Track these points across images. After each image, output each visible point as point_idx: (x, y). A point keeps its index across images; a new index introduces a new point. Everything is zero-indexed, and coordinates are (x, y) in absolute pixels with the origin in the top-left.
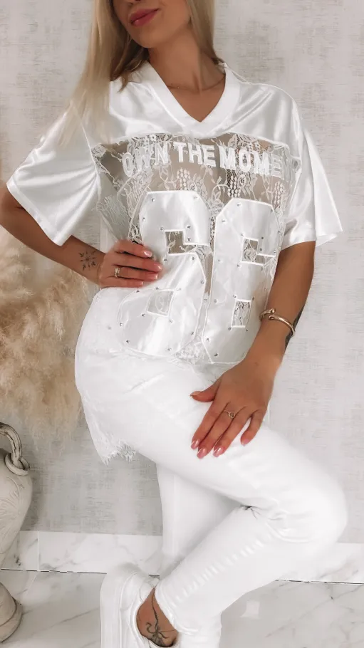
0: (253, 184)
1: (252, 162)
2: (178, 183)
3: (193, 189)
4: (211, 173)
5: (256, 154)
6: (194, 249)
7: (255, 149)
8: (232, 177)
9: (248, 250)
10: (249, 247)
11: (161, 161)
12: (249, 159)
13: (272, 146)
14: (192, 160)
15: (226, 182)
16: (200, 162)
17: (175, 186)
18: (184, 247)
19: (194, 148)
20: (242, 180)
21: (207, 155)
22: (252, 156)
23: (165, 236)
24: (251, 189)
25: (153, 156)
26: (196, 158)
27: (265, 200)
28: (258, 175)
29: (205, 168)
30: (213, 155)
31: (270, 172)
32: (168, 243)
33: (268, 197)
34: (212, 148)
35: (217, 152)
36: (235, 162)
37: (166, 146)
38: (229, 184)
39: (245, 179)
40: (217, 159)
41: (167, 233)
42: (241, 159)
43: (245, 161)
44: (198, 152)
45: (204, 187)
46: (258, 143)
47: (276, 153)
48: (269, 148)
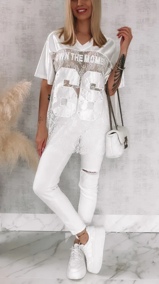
0: (94, 66)
1: (95, 60)
2: (70, 66)
3: (74, 68)
4: (81, 64)
5: (96, 57)
6: (72, 86)
7: (96, 56)
8: (88, 65)
9: (92, 87)
10: (92, 85)
11: (66, 58)
12: (94, 59)
13: (102, 55)
14: (75, 60)
15: (86, 66)
16: (78, 60)
17: (69, 67)
18: (69, 85)
19: (77, 56)
20: (91, 66)
21: (80, 58)
22: (95, 58)
23: (63, 81)
24: (93, 68)
25: (65, 56)
26: (77, 59)
27: (98, 71)
28: (96, 64)
29: (79, 63)
30: (82, 58)
31: (100, 63)
32: (64, 83)
33: (99, 71)
34: (82, 56)
35: (84, 57)
36: (89, 60)
37: (68, 54)
38: (87, 67)
39: (92, 65)
40: (83, 59)
41: (65, 80)
42: (91, 58)
43: (92, 60)
44: (78, 58)
45: (78, 68)
46: (98, 54)
47: (103, 58)
48: (101, 56)
